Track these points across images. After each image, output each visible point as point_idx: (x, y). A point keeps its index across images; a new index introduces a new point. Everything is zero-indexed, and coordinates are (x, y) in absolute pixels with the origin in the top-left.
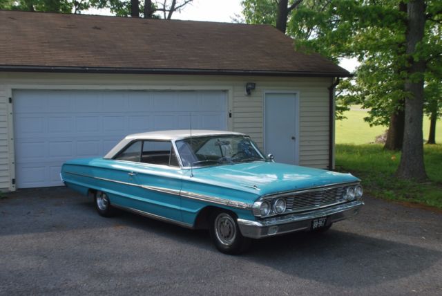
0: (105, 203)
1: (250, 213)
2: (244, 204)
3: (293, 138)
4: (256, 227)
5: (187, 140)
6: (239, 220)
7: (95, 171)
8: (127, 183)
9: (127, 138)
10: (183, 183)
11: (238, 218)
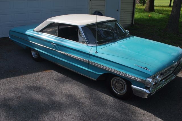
0: (36, 54)
4: (145, 92)
7: (29, 38)
8: (51, 49)
9: (48, 20)
10: (90, 56)
11: (132, 84)
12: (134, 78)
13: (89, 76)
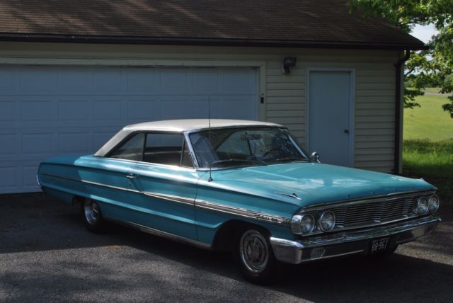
1: (286, 229)
2: (279, 218)
3: (346, 132)
4: (294, 247)
5: (204, 133)
6: (272, 239)
7: (81, 173)
8: (125, 189)
9: (125, 129)
10: (199, 189)
11: (271, 236)
12: (272, 219)
13: (198, 240)
